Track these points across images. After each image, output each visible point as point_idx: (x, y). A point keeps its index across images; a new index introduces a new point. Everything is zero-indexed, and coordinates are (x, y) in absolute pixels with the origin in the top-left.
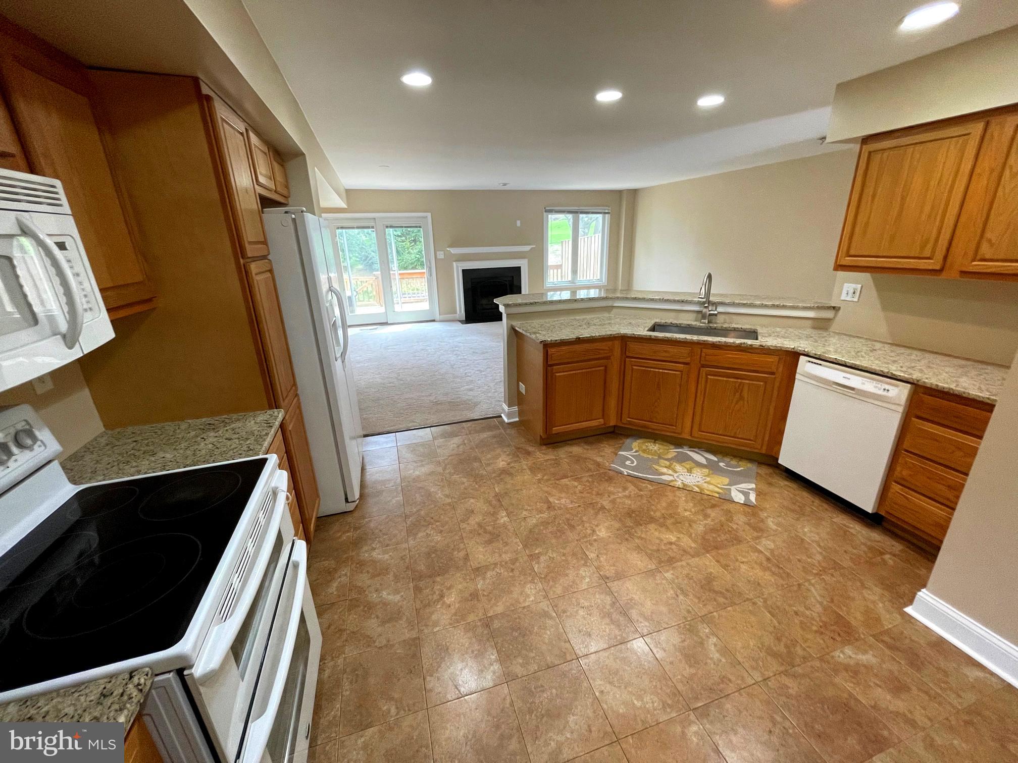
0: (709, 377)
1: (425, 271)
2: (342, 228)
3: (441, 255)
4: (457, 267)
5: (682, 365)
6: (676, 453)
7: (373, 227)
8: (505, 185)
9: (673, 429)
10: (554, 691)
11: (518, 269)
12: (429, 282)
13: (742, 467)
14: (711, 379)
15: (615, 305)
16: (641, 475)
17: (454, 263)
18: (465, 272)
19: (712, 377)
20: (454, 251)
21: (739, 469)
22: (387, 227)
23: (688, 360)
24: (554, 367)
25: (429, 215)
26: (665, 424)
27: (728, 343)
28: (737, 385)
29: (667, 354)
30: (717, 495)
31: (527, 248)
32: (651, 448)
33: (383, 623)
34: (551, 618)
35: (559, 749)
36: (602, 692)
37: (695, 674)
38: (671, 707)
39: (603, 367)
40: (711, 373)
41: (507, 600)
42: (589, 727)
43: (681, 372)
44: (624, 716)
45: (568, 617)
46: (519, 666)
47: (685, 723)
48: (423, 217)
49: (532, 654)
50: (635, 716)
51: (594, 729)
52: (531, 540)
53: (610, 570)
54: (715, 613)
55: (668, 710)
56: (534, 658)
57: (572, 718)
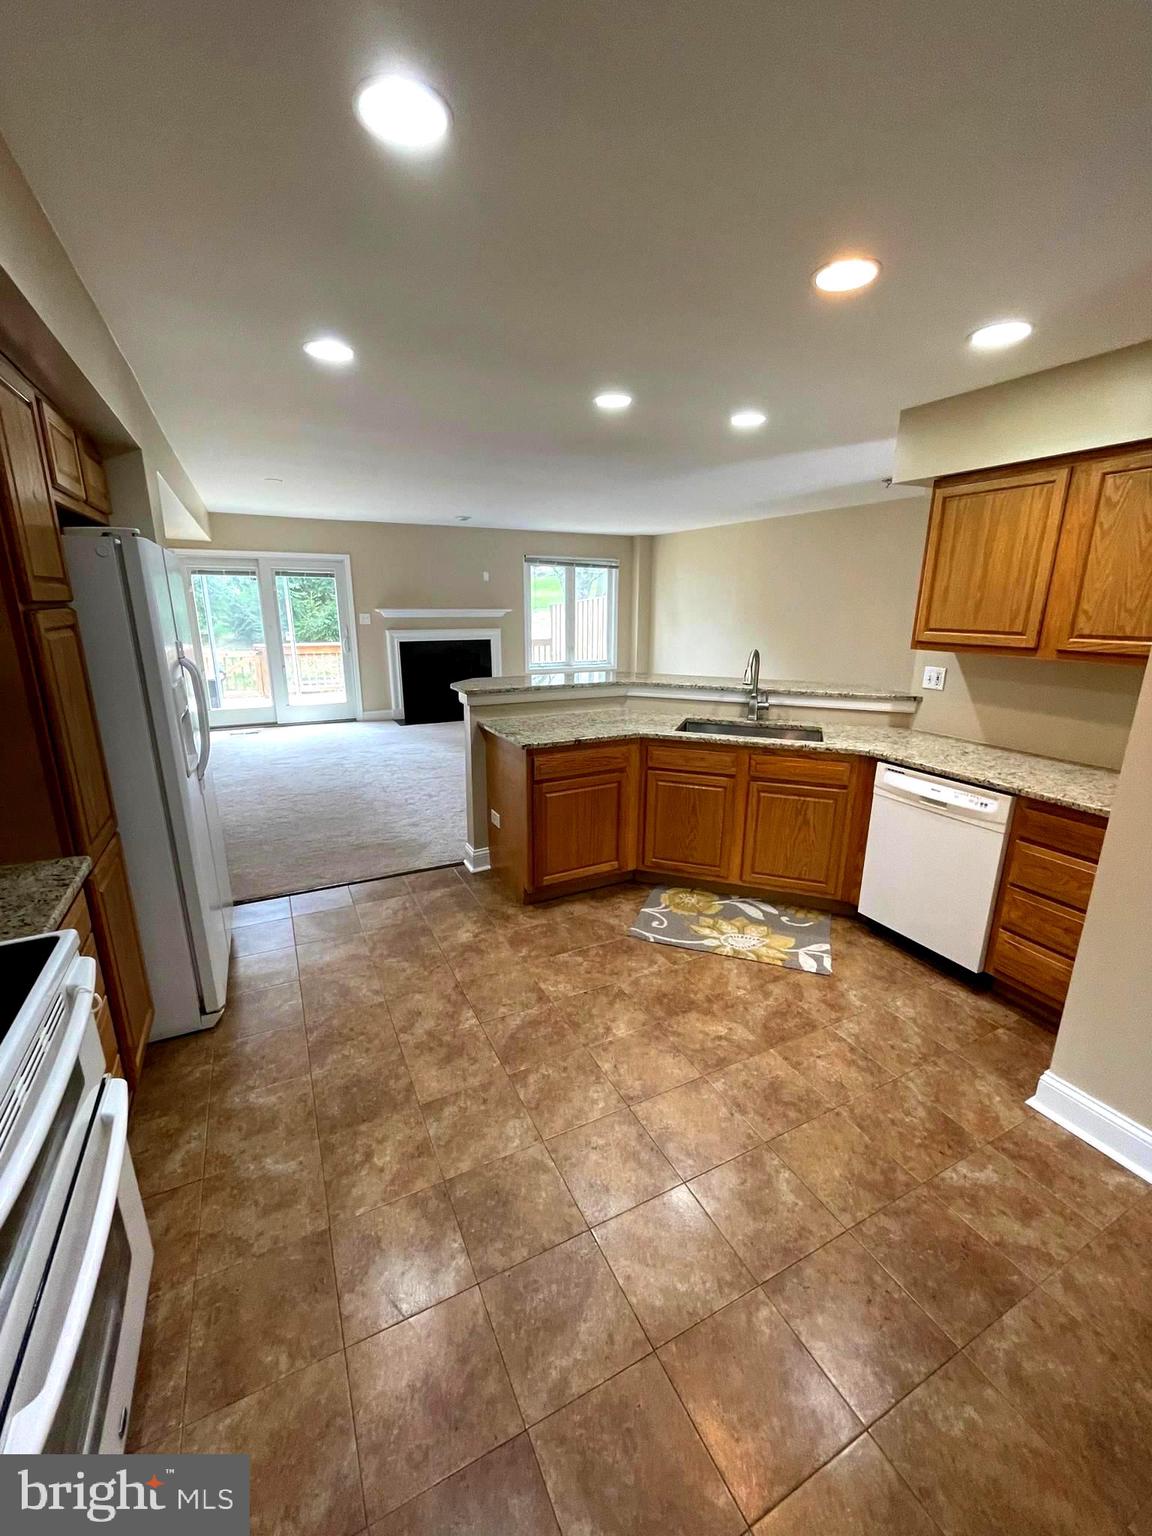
0: (762, 794)
1: (339, 644)
2: (201, 572)
3: (365, 619)
4: (392, 638)
5: (726, 779)
6: (722, 907)
7: (253, 573)
8: (465, 519)
9: (717, 871)
10: (554, 1287)
11: (486, 644)
13: (811, 921)
14: (765, 798)
15: (629, 694)
16: (675, 941)
17: (387, 632)
18: (403, 646)
19: (767, 795)
20: (386, 613)
21: (807, 925)
22: (278, 573)
23: (732, 771)
24: (545, 785)
25: (346, 558)
26: (705, 865)
28: (800, 805)
29: (704, 764)
30: (780, 963)
31: (499, 613)
32: (687, 900)
33: (267, 1212)
34: (546, 1170)
35: (564, 1381)
36: (628, 1278)
37: (762, 1230)
38: (730, 1285)
39: (615, 785)
40: (765, 789)
41: (476, 1149)
42: (610, 1336)
43: (725, 788)
44: (662, 1311)
45: (573, 1165)
46: (497, 1254)
47: (751, 1307)
48: (338, 562)
49: (518, 1233)
50: (679, 1308)
51: (618, 1338)
52: (514, 1051)
53: (634, 1086)
54: (786, 1135)
55: (726, 1290)
56: (521, 1238)
57: (583, 1327)
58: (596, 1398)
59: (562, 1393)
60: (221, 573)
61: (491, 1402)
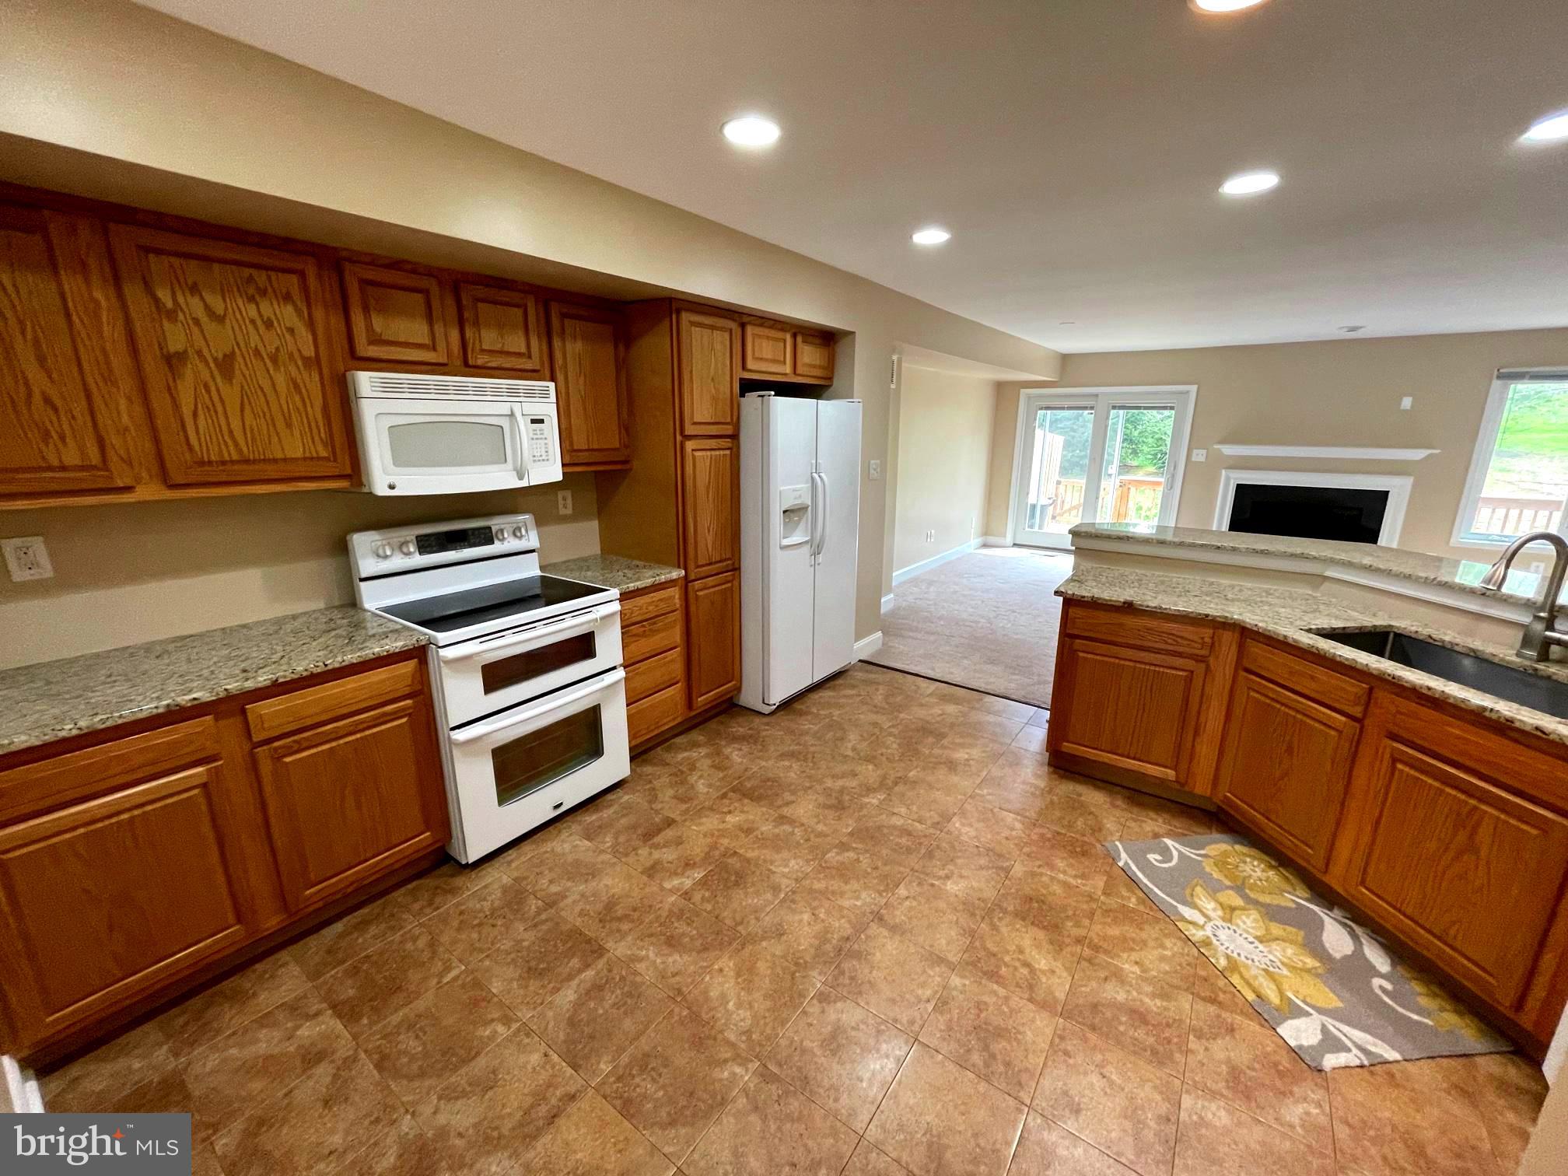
0: (1400, 766)
2: (1048, 408)
3: (1199, 456)
4: (1228, 479)
5: (1343, 719)
6: (1294, 906)
7: (1092, 408)
8: (1353, 329)
9: (1308, 854)
10: (695, 932)
11: (1381, 497)
12: (1165, 497)
13: (1432, 1020)
14: (1402, 771)
15: (1328, 573)
16: (1145, 881)
17: (1223, 472)
18: (1240, 488)
19: (1407, 769)
20: (1228, 450)
21: (1415, 1017)
22: (1114, 408)
23: (1357, 711)
24: (1078, 641)
25: (1193, 389)
26: (1292, 835)
27: (1449, 696)
28: (1465, 811)
29: (1314, 685)
30: (1251, 997)
31: (1418, 454)
32: (1248, 868)
33: (675, 797)
34: (775, 896)
35: (641, 960)
36: (721, 970)
37: (815, 1055)
38: (749, 1039)
39: (1184, 674)
40: (1405, 759)
41: (767, 854)
42: (677, 974)
43: (1340, 732)
44: (707, 999)
45: (789, 908)
46: (700, 896)
47: (739, 1059)
48: (1181, 393)
49: (720, 900)
50: (714, 1008)
51: (677, 978)
52: (870, 835)
53: (899, 916)
54: (941, 1056)
55: (744, 1038)
56: (718, 903)
57: (677, 957)
58: (638, 979)
59: (633, 961)
60: (1063, 408)
61: (619, 931)
